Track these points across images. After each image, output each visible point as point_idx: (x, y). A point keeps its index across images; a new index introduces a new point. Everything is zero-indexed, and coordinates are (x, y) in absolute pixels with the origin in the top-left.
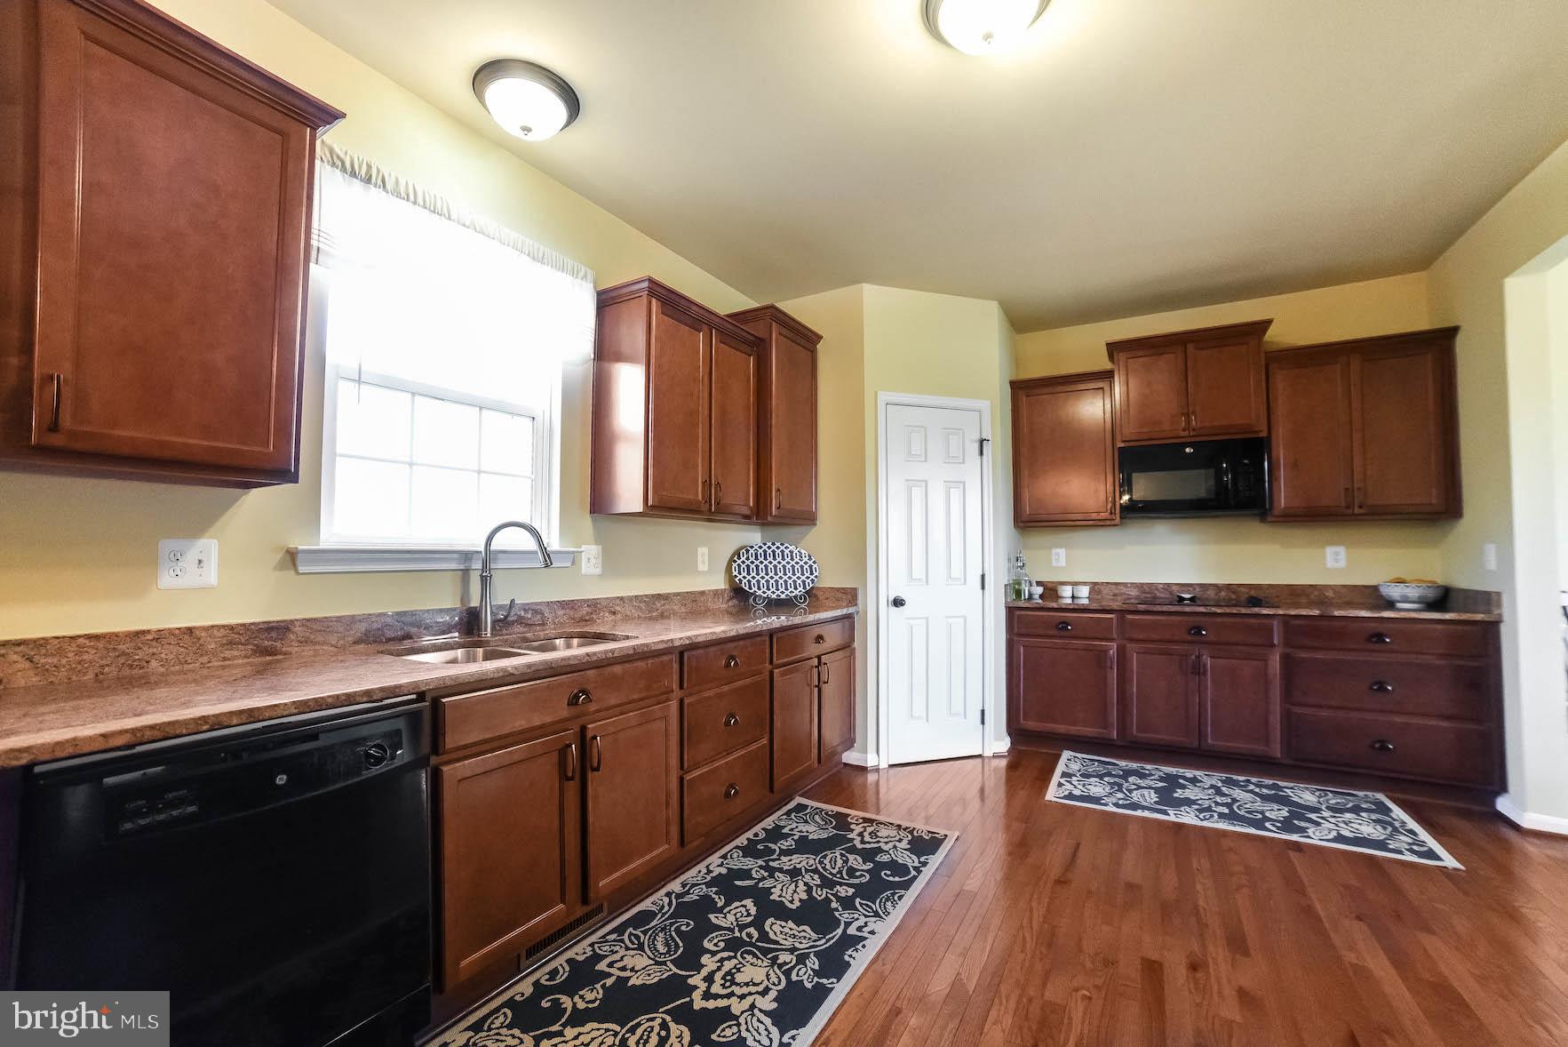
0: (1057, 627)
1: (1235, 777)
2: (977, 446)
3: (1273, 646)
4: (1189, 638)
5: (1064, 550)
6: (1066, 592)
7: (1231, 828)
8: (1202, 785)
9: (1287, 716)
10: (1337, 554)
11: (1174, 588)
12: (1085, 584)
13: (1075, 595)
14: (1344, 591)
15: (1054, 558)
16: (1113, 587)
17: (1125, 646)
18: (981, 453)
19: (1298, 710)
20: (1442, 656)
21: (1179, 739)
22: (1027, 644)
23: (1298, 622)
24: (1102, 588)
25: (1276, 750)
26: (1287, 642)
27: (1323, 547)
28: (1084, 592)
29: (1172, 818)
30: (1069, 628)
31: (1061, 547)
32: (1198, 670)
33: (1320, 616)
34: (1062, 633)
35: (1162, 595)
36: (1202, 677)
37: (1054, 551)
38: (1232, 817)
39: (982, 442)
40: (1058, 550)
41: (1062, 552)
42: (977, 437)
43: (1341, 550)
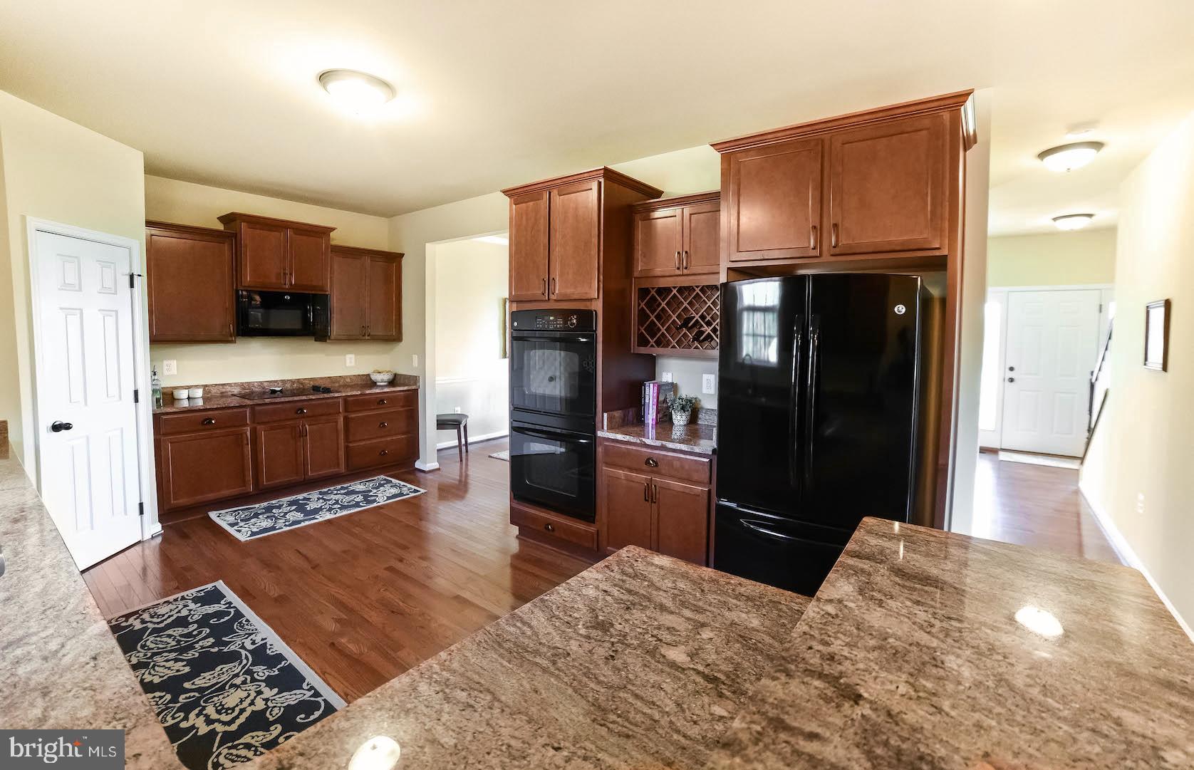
0: (202, 423)
1: (323, 490)
2: (128, 278)
3: (340, 412)
4: (296, 416)
5: (175, 361)
6: (184, 394)
7: (349, 512)
8: (313, 499)
9: (347, 448)
10: (351, 358)
11: (265, 384)
12: (197, 386)
13: (190, 396)
14: (354, 378)
15: (165, 368)
16: (221, 387)
17: (256, 428)
18: (132, 286)
19: (351, 445)
20: (403, 407)
21: (294, 478)
22: (172, 441)
23: (352, 399)
24: (211, 388)
25: (342, 469)
26: (346, 410)
27: (345, 355)
28: (199, 393)
29: (321, 519)
30: (213, 422)
31: (174, 359)
32: (302, 434)
33: (361, 394)
34: (208, 427)
35: (257, 390)
36: (305, 438)
37: (165, 362)
38: (343, 507)
39: (132, 277)
40: (169, 362)
41: (174, 363)
42: (128, 272)
43: (352, 356)
